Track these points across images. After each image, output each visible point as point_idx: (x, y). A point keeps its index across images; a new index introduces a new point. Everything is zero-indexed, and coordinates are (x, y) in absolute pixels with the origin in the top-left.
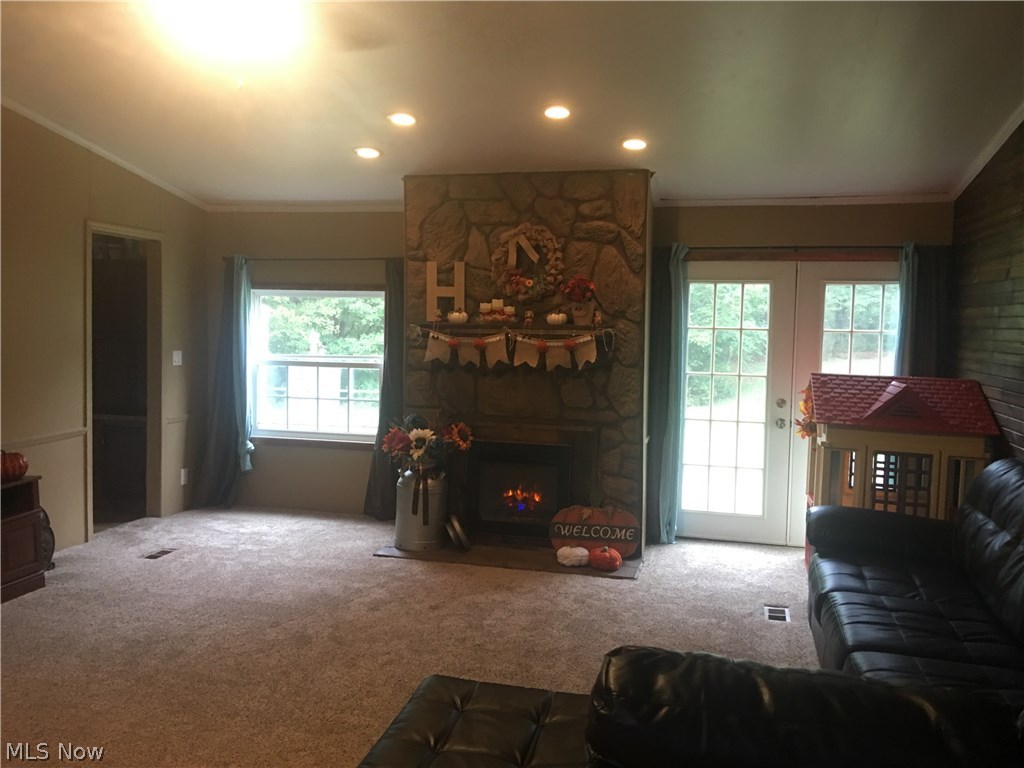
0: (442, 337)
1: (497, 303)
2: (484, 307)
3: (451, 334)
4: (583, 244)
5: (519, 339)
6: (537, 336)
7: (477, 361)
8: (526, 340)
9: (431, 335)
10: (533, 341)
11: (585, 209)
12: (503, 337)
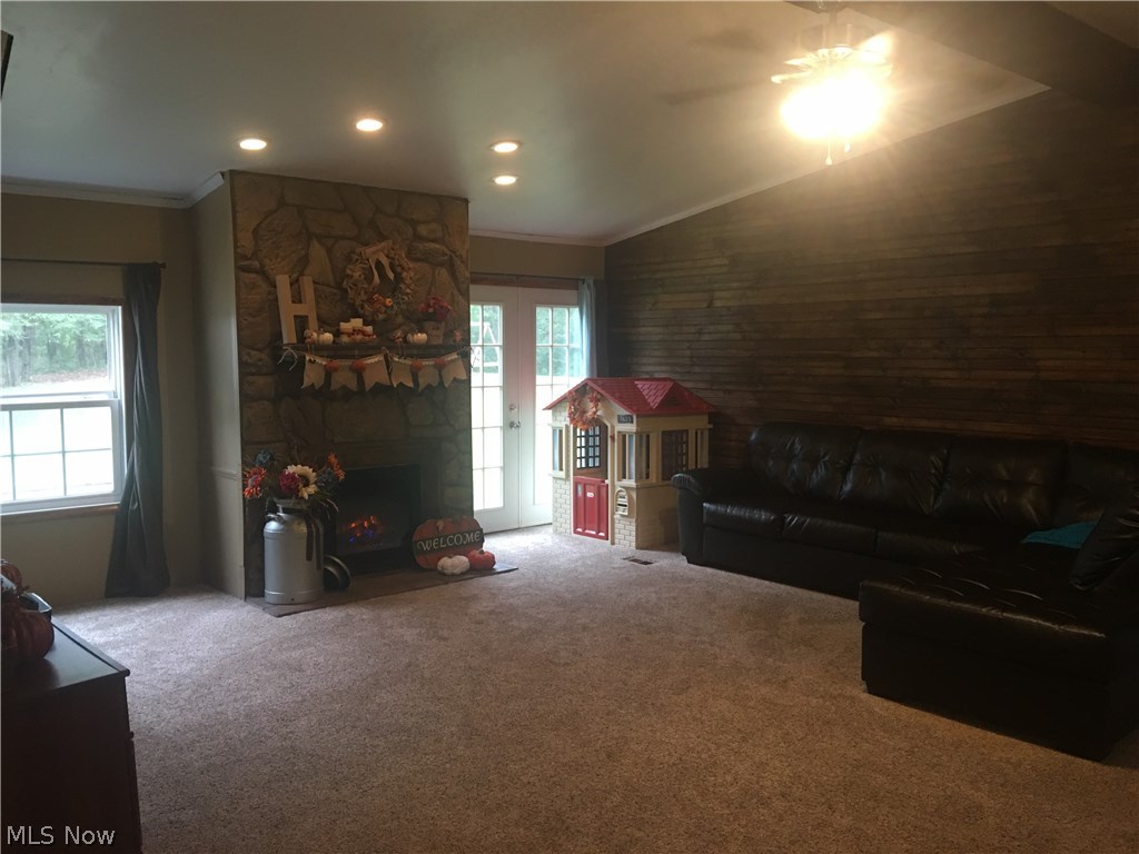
0: (318, 360)
1: (357, 323)
2: (344, 326)
3: (327, 357)
4: (419, 264)
5: (396, 359)
6: (411, 356)
7: (353, 385)
8: (402, 361)
9: (308, 358)
10: (408, 362)
11: (423, 230)
12: (381, 358)
